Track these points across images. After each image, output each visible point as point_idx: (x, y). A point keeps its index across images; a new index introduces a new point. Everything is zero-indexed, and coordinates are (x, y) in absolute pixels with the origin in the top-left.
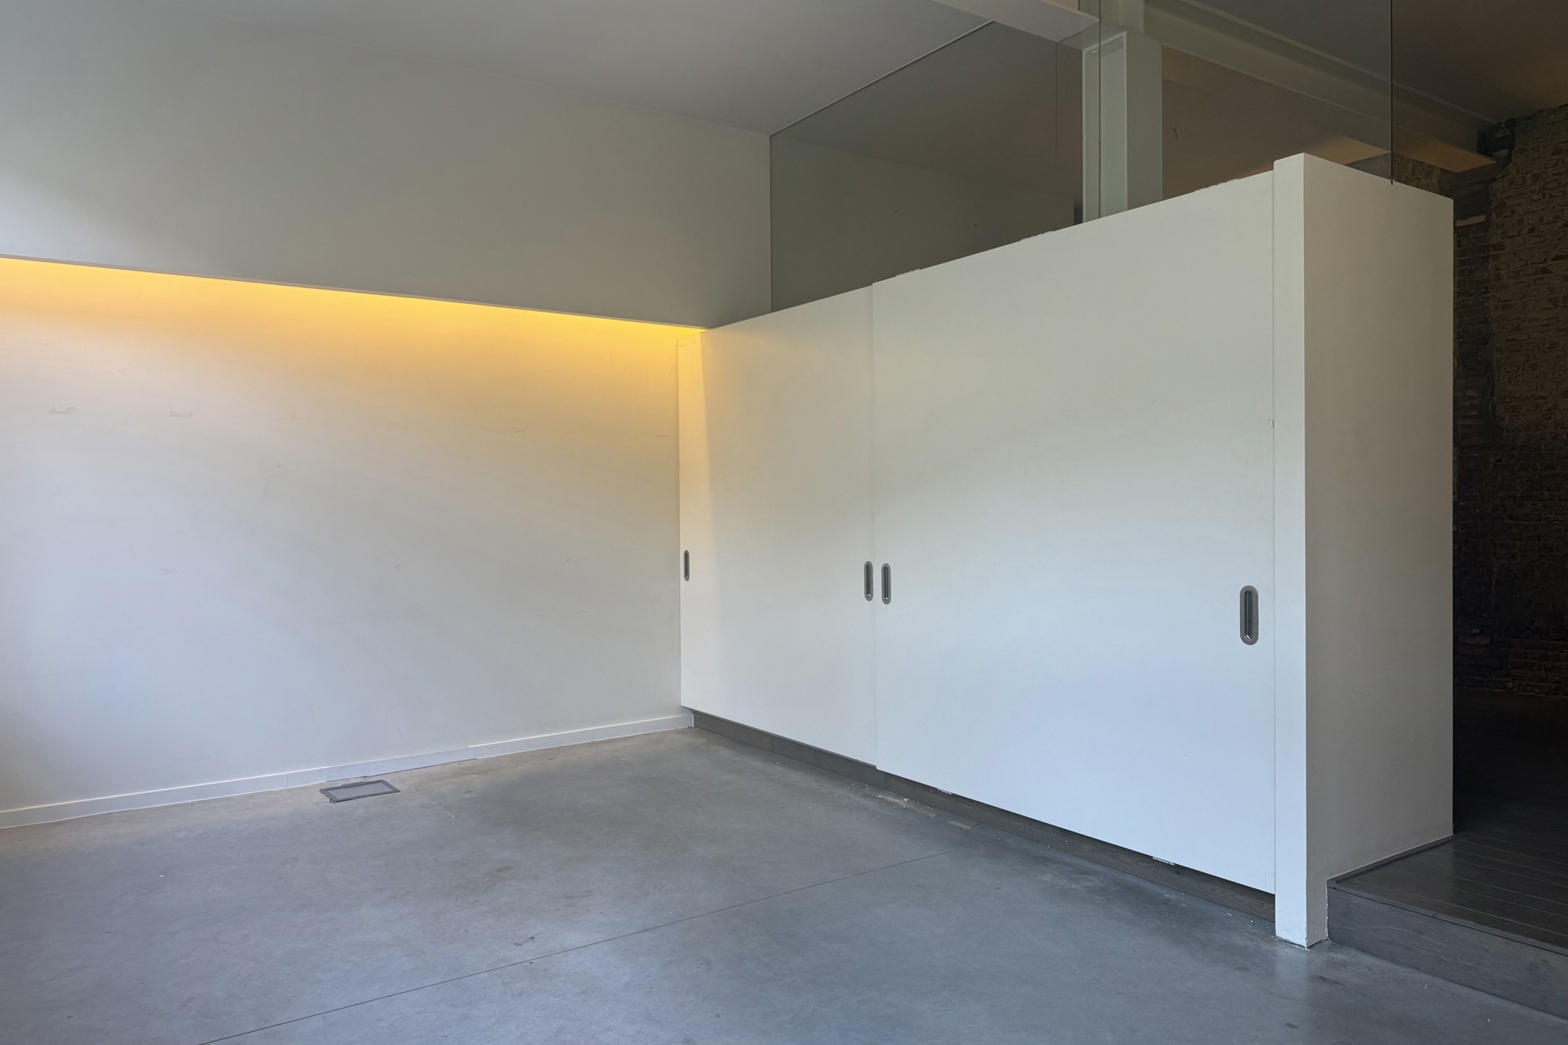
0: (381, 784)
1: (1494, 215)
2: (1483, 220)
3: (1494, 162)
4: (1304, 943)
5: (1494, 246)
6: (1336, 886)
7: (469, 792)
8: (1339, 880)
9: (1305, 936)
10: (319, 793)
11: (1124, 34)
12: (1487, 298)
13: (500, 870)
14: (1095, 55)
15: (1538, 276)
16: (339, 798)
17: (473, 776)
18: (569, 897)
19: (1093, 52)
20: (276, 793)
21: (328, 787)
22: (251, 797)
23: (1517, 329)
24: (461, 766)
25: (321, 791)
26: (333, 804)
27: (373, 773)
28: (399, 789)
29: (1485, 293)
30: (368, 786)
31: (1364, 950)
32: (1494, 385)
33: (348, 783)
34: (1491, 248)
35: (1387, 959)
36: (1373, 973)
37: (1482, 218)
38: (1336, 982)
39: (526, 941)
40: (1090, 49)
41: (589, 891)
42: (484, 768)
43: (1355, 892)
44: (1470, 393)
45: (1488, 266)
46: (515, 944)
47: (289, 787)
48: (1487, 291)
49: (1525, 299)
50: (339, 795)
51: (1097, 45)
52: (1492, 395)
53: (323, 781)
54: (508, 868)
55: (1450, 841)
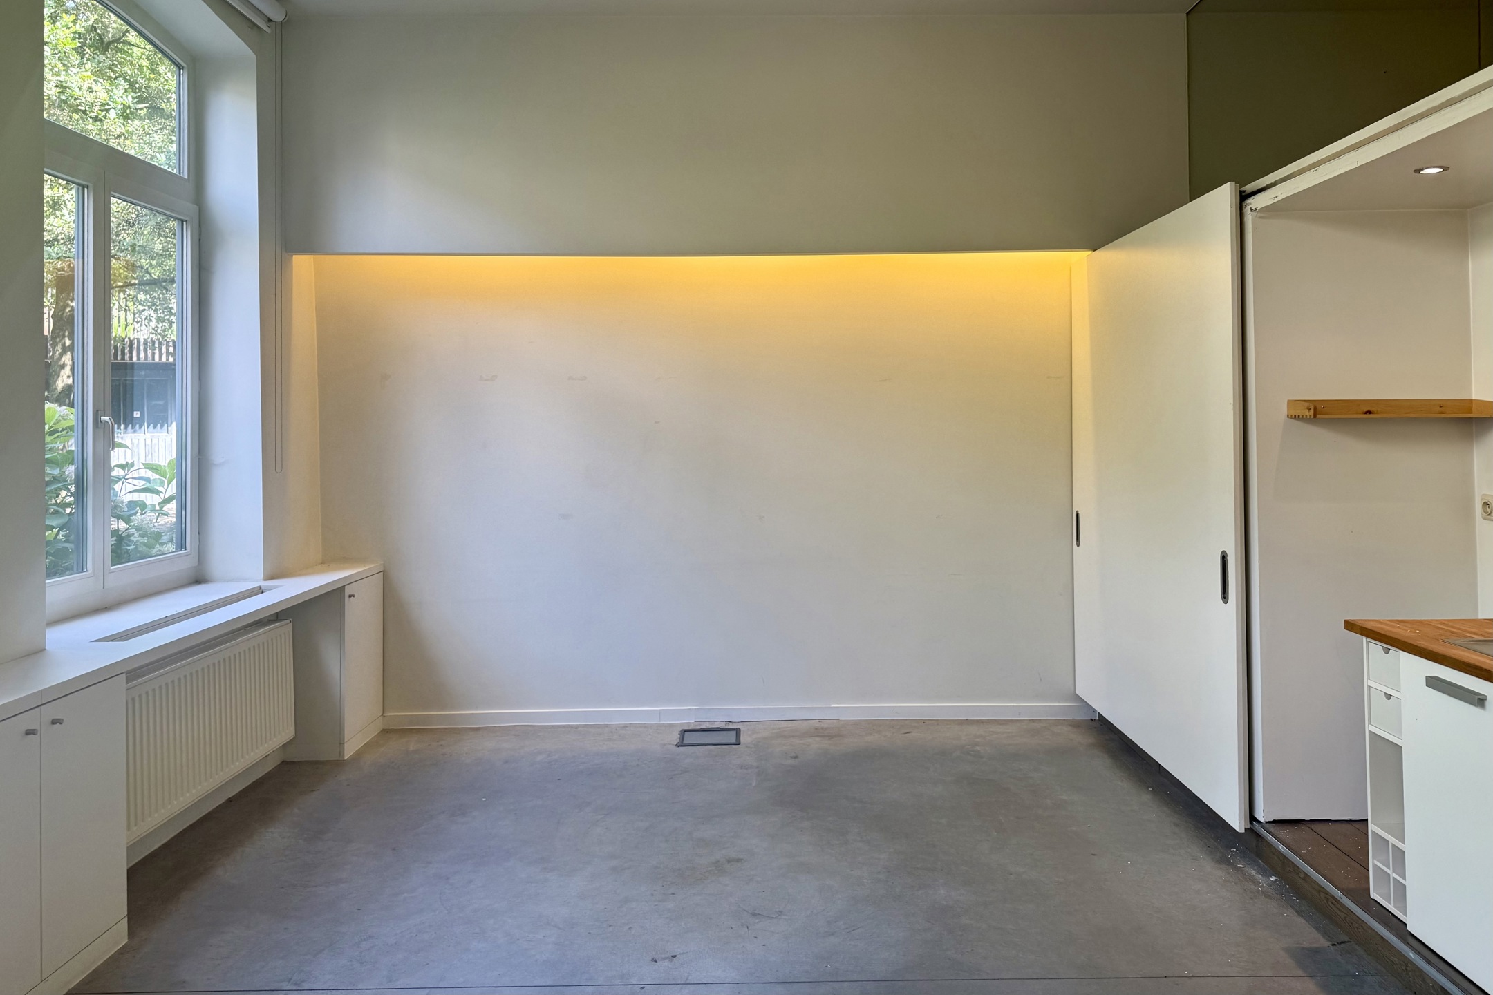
0: (734, 732)
10: (677, 733)
16: (686, 742)
17: (818, 739)
20: (647, 726)
21: (691, 727)
22: (624, 727)
24: (818, 724)
25: (681, 730)
27: (737, 720)
28: (742, 742)
30: (721, 733)
33: (710, 726)
39: (666, 958)
42: (835, 732)
46: (653, 959)
47: (661, 722)
50: (690, 738)
53: (691, 720)
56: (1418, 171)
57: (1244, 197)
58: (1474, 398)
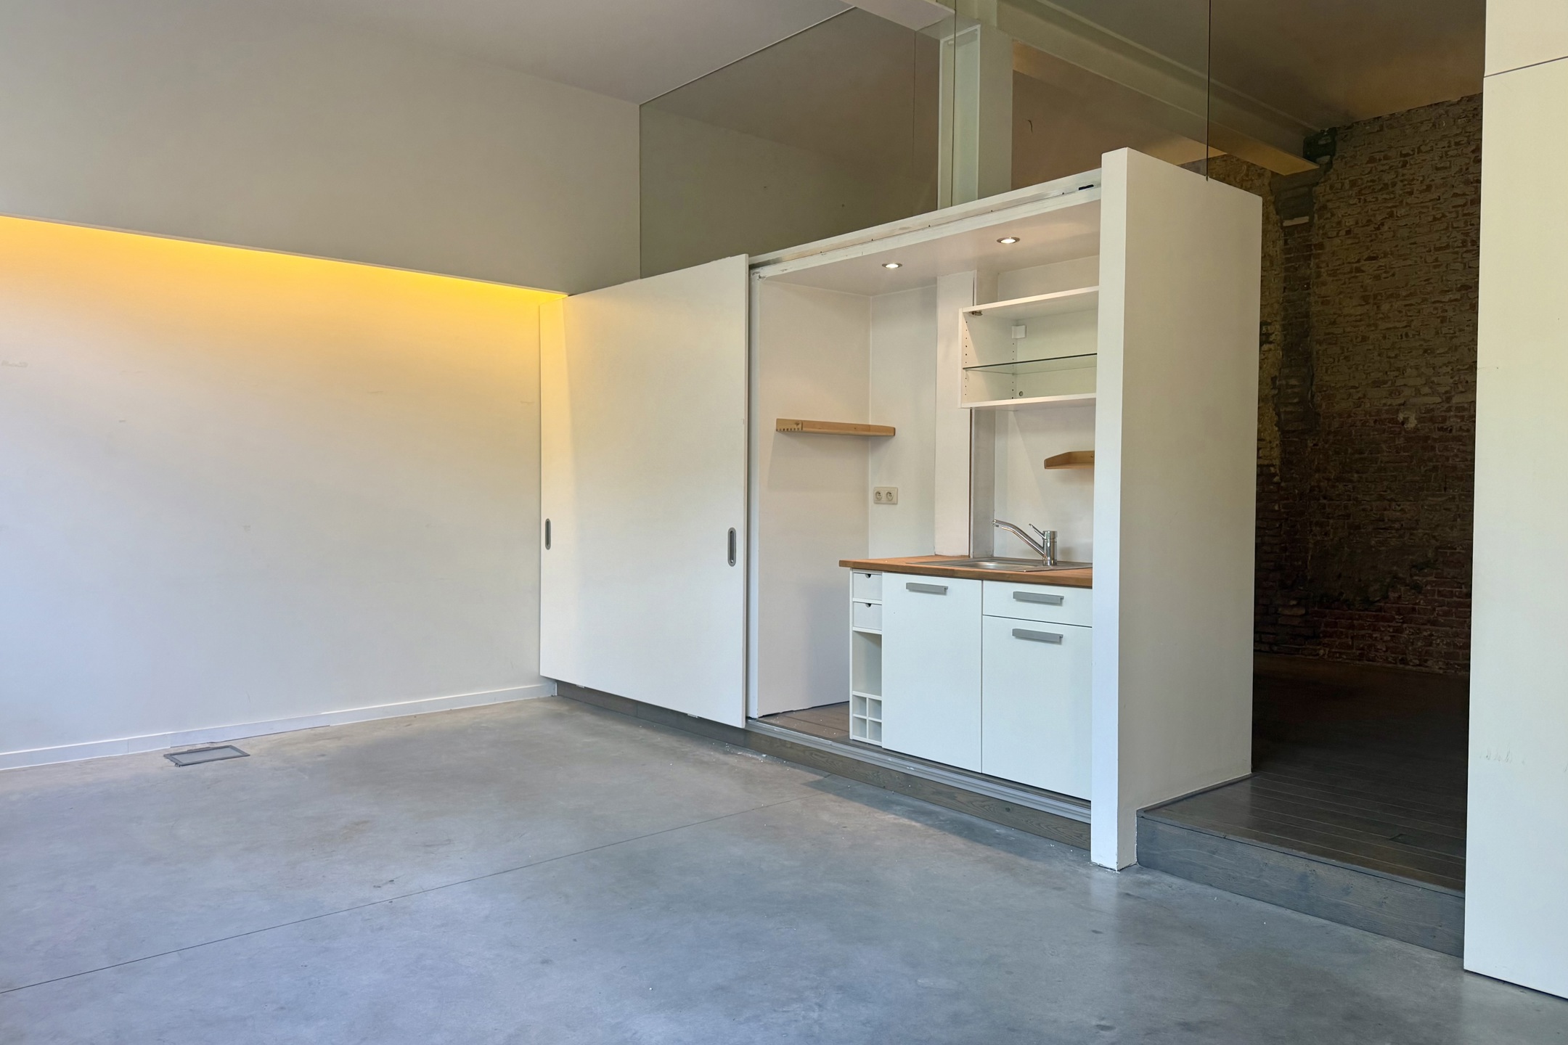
0: (228, 749)
1: (1316, 216)
2: (1307, 221)
3: (1318, 167)
4: (1115, 866)
5: (1315, 245)
6: (1144, 815)
7: (323, 755)
8: (1146, 811)
9: (1116, 860)
10: (163, 758)
11: (978, 27)
12: (1309, 294)
13: (357, 824)
14: (951, 45)
15: (1353, 275)
16: (185, 762)
17: (328, 741)
18: (427, 846)
19: (950, 43)
20: (116, 758)
21: (172, 752)
22: (87, 762)
23: (1334, 323)
24: (313, 732)
25: (165, 756)
26: (178, 768)
27: (220, 739)
28: (249, 753)
29: (1307, 289)
30: (215, 751)
31: (1166, 871)
32: (1313, 375)
33: (194, 748)
34: (1313, 247)
35: (1184, 878)
36: (1173, 889)
37: (1305, 219)
38: (1139, 897)
39: (386, 883)
40: (948, 38)
41: (449, 840)
42: (338, 734)
43: (1159, 819)
44: (1293, 382)
45: (1310, 264)
46: (374, 886)
47: (130, 753)
48: (1308, 288)
49: (1341, 296)
50: (184, 759)
51: (952, 36)
52: (1312, 385)
53: (168, 747)
54: (365, 822)
55: (1248, 778)
56: (884, 265)
57: (752, 267)
58: (870, 424)
